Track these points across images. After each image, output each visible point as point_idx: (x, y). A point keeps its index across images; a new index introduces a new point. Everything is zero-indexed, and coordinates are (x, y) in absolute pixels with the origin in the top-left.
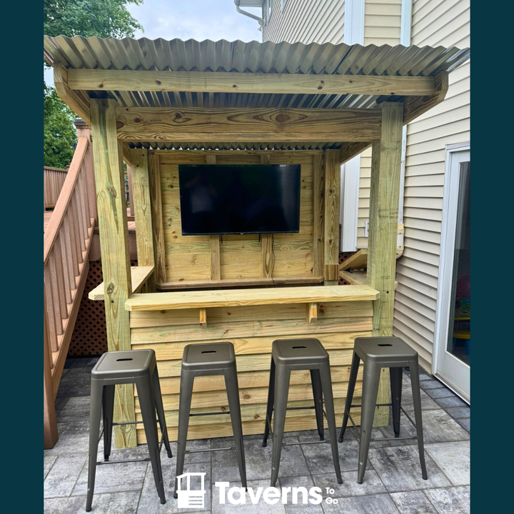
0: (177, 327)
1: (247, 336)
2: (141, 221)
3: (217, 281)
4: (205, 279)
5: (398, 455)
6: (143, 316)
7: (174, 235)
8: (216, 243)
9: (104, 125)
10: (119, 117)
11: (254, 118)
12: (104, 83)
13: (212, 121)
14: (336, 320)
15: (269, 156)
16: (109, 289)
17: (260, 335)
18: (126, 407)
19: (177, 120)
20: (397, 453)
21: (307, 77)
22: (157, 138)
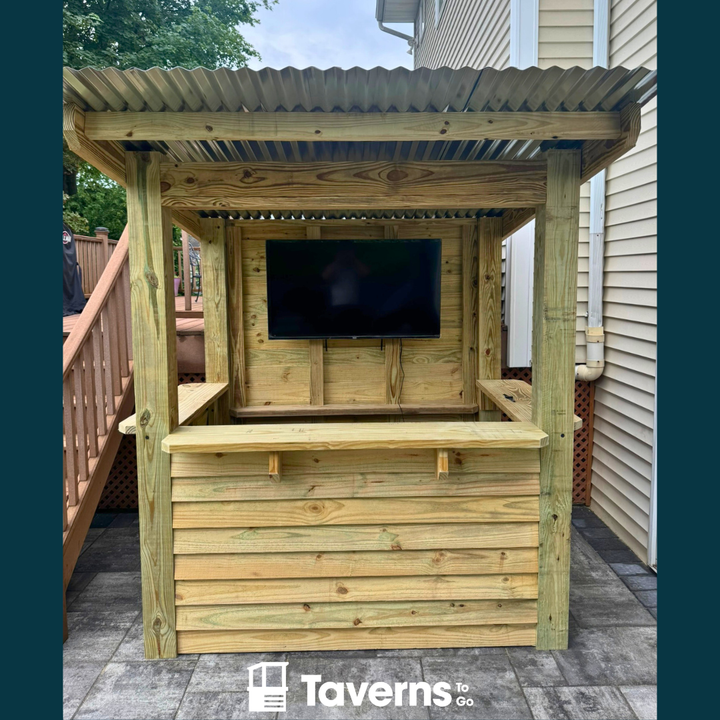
0: (238, 479)
1: (344, 496)
2: (213, 318)
3: (319, 407)
4: (301, 403)
5: (578, 702)
6: (189, 460)
7: (258, 338)
8: (318, 350)
9: (144, 186)
10: (165, 175)
11: (355, 175)
12: (134, 130)
13: (295, 180)
14: (481, 477)
15: (396, 228)
16: (143, 419)
17: (363, 496)
18: (162, 595)
19: (246, 180)
20: (576, 698)
21: (424, 116)
22: (218, 204)
